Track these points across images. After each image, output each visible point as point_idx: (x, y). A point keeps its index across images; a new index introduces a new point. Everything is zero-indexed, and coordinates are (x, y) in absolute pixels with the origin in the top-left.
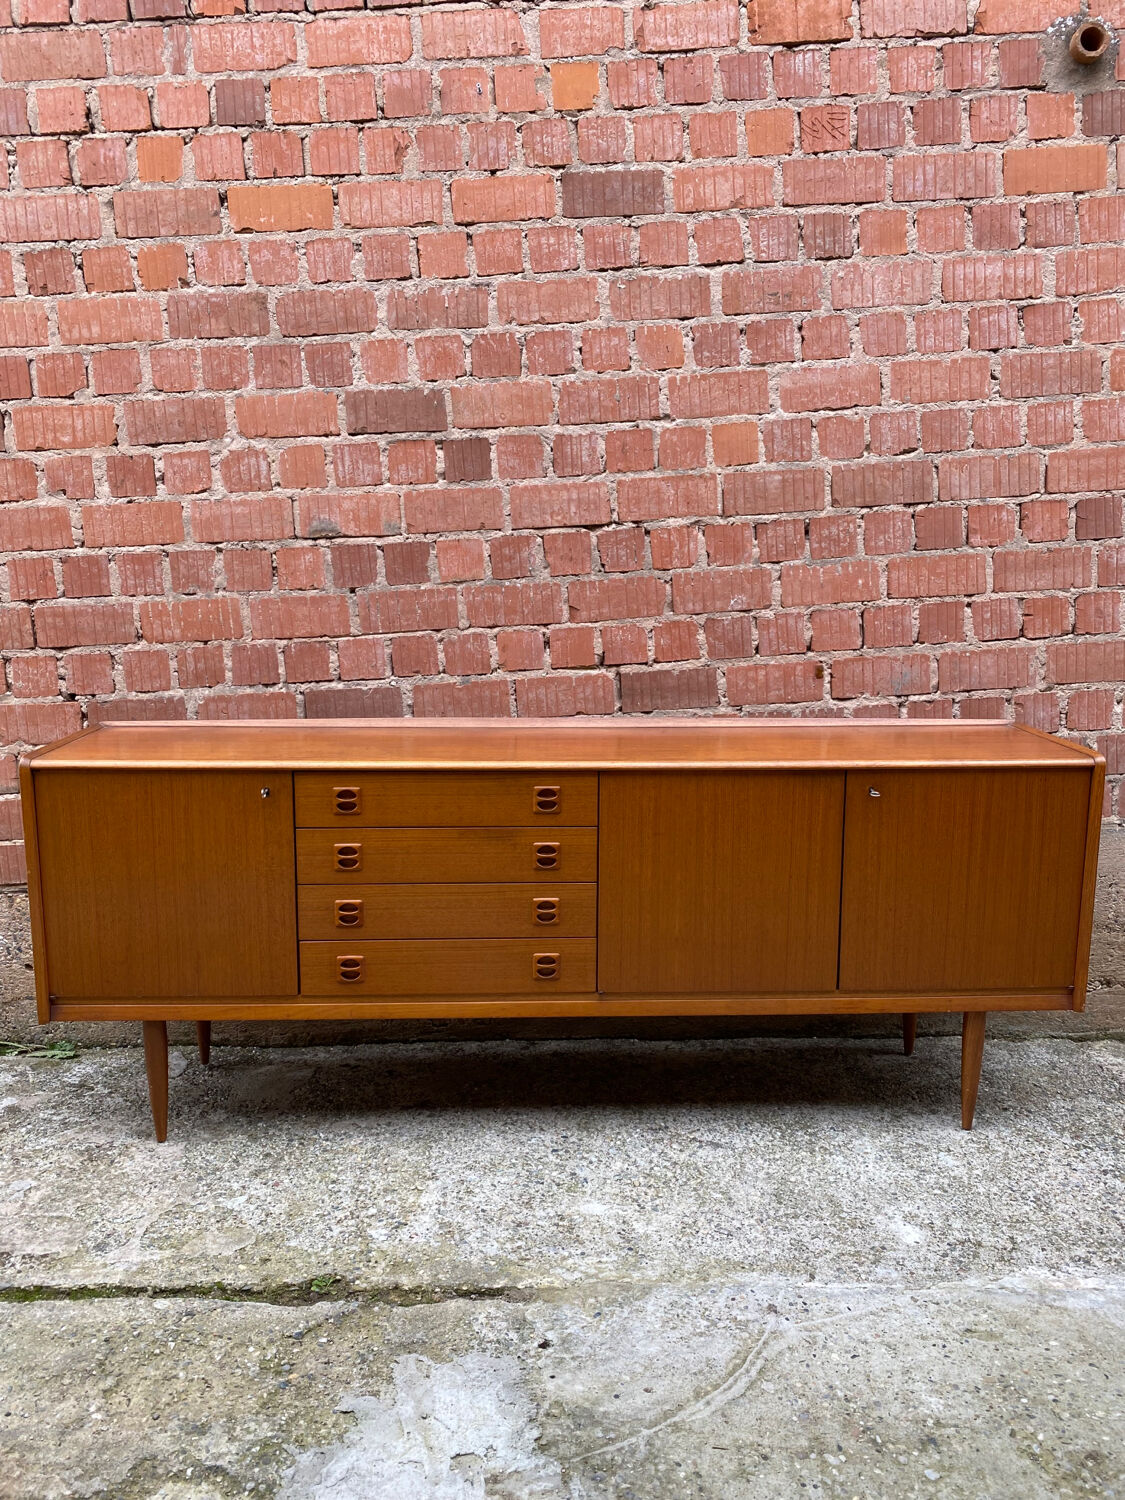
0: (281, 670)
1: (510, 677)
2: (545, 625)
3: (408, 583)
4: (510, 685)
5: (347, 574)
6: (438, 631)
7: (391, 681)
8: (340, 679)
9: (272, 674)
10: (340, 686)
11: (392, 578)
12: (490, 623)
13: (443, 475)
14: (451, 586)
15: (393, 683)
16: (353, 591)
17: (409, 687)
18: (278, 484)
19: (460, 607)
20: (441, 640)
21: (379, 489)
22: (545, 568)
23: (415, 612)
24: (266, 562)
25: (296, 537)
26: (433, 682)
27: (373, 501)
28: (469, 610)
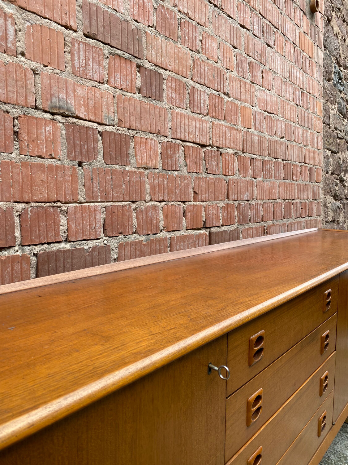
0: (18, 233)
1: (169, 235)
2: (184, 202)
3: (118, 164)
4: (168, 240)
5: (78, 150)
6: (133, 202)
7: (103, 240)
8: (66, 241)
9: (9, 237)
10: (67, 246)
11: (108, 158)
12: (161, 199)
13: (140, 91)
14: (142, 170)
15: (106, 242)
16: (80, 164)
17: (116, 245)
18: (23, 54)
19: (147, 186)
20: (135, 209)
21: (102, 86)
22: (185, 166)
23: (121, 186)
24: (9, 125)
25: (36, 108)
26: (130, 240)
27: (97, 95)
28: (151, 188)
